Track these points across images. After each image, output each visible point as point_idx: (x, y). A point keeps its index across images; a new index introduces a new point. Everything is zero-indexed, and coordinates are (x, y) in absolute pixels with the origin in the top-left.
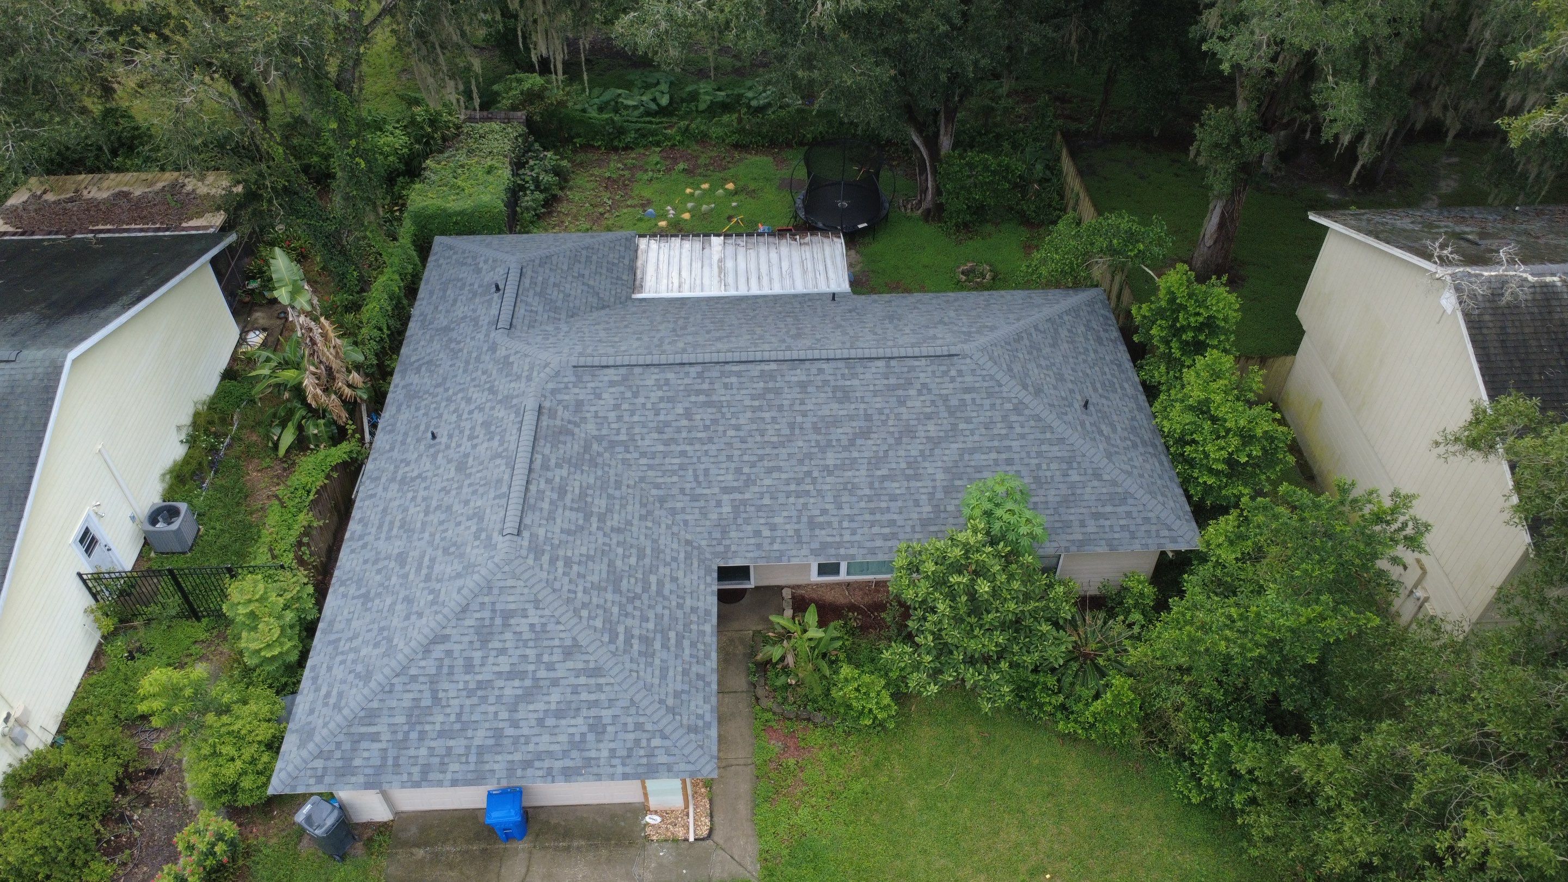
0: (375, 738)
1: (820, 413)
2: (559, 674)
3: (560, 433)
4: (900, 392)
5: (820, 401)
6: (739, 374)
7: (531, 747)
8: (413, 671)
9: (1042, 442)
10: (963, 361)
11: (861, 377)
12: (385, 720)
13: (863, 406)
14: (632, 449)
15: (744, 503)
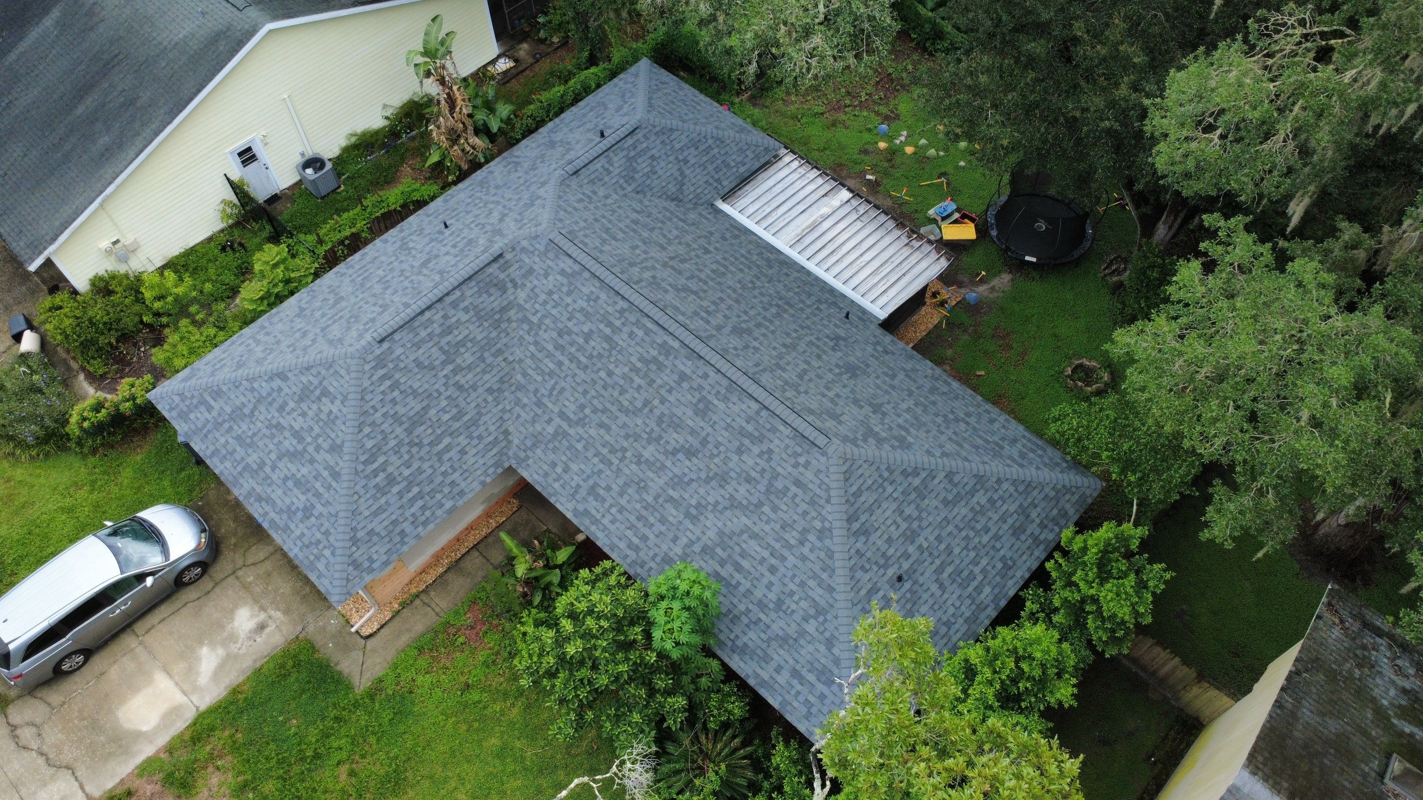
0: (210, 409)
1: (674, 410)
2: (318, 457)
3: (496, 285)
4: (746, 442)
5: (683, 400)
6: (648, 332)
7: (269, 490)
8: (256, 385)
9: (815, 576)
10: (818, 455)
11: (730, 405)
12: (221, 402)
13: (709, 430)
14: (532, 333)
15: (565, 434)
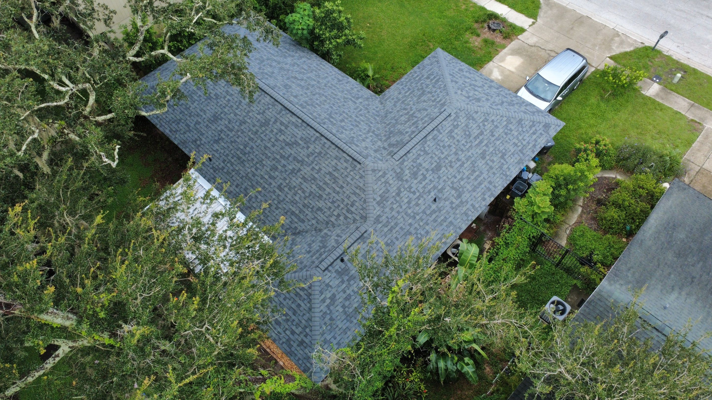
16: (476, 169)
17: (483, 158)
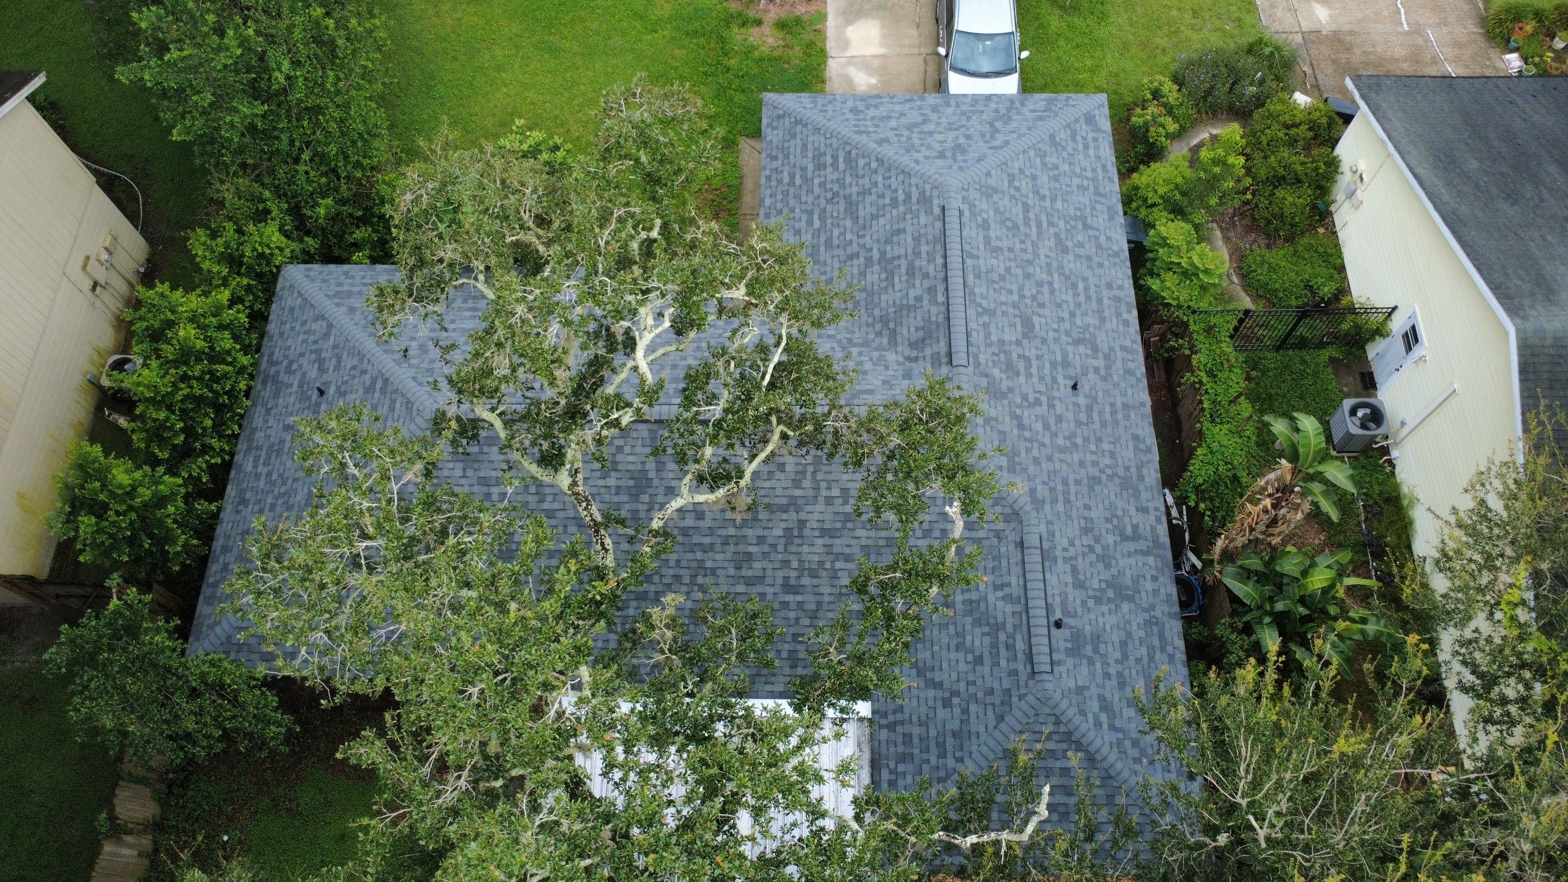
2: (891, 132)
12: (1029, 117)
16: (1073, 278)
17: (1065, 250)
